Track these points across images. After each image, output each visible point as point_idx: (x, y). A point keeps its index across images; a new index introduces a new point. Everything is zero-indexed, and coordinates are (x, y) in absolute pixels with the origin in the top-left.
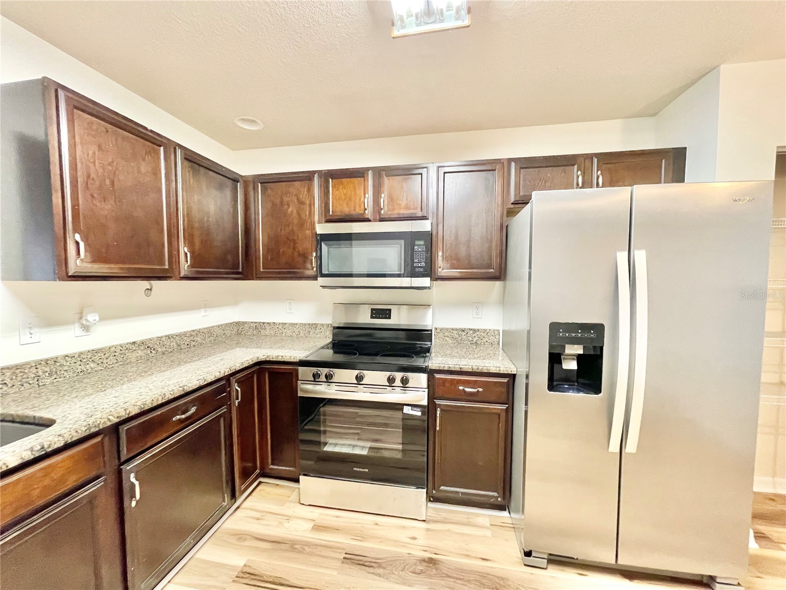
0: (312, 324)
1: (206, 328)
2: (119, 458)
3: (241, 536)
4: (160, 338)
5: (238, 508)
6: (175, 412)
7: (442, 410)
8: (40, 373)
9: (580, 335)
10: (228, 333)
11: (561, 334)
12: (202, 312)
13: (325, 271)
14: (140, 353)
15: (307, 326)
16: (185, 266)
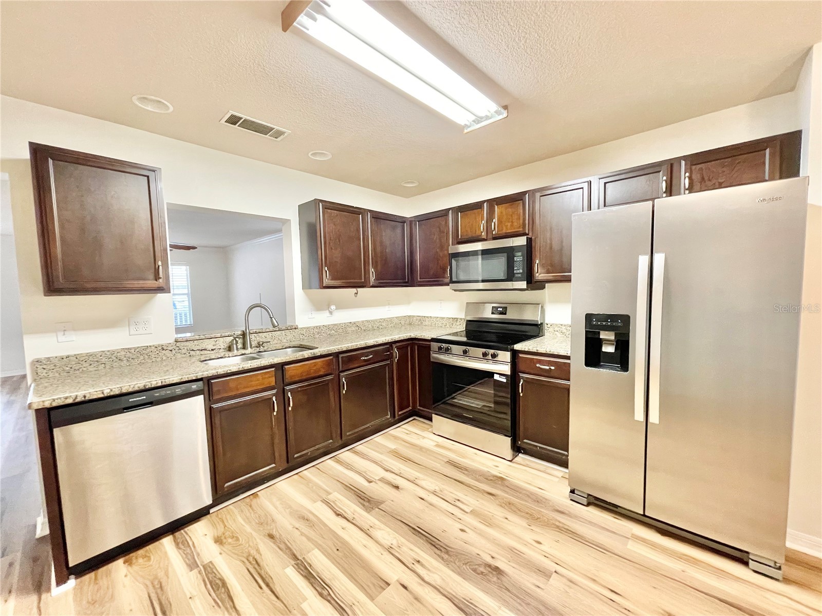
0: (455, 318)
1: (389, 318)
2: (339, 370)
3: (396, 438)
4: (363, 322)
5: (399, 427)
6: (363, 355)
7: (524, 381)
8: (315, 332)
9: (609, 324)
10: (403, 322)
11: (594, 323)
12: (387, 308)
13: (454, 279)
14: (354, 329)
15: (451, 320)
16: (372, 279)
